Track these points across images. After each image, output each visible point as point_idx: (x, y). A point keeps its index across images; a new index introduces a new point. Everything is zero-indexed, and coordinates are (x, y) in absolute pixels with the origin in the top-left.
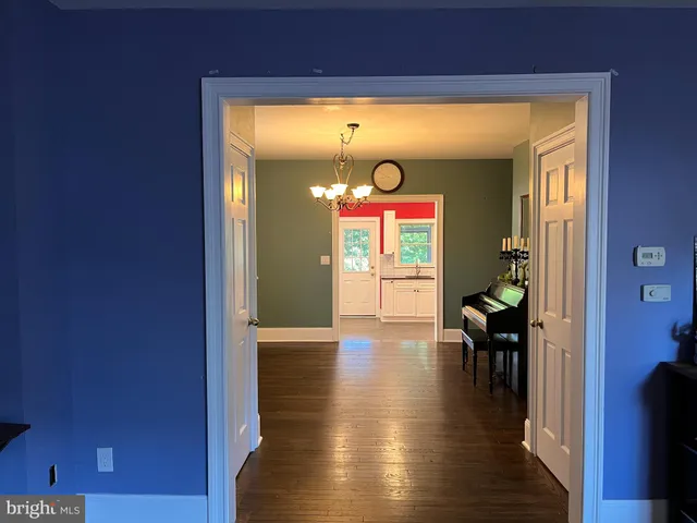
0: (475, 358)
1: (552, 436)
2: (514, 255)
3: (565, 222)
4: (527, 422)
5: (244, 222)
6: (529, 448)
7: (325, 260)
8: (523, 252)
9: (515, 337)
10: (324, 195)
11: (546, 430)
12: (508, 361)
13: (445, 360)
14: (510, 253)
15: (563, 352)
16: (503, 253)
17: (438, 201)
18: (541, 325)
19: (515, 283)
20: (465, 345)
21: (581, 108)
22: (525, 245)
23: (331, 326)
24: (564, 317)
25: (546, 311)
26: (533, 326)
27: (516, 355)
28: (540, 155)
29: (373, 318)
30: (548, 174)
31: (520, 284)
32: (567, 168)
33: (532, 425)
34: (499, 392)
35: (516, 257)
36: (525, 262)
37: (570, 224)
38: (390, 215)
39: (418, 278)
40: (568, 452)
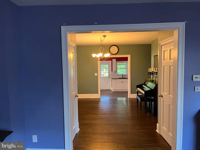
0: (141, 104)
1: (166, 130)
2: (152, 73)
3: (170, 66)
4: (158, 124)
5: (73, 67)
6: (158, 132)
7: (96, 74)
8: (155, 72)
9: (153, 98)
10: (96, 56)
11: (163, 127)
12: (150, 105)
13: (131, 104)
14: (151, 73)
15: (169, 105)
16: (149, 73)
17: (129, 57)
18: (162, 96)
19: (152, 81)
20: (137, 99)
21: (176, 33)
22: (155, 70)
23: (98, 94)
24: (169, 95)
25: (163, 92)
26: (160, 96)
27: (153, 103)
28: (162, 46)
29: (110, 90)
30: (164, 51)
31: (154, 82)
32: (170, 50)
33: (159, 125)
34: (148, 114)
35: (153, 74)
36: (156, 75)
37: (172, 67)
38: (114, 60)
39: (122, 78)
40: (171, 135)
